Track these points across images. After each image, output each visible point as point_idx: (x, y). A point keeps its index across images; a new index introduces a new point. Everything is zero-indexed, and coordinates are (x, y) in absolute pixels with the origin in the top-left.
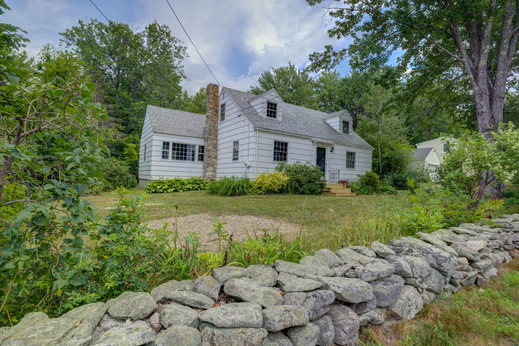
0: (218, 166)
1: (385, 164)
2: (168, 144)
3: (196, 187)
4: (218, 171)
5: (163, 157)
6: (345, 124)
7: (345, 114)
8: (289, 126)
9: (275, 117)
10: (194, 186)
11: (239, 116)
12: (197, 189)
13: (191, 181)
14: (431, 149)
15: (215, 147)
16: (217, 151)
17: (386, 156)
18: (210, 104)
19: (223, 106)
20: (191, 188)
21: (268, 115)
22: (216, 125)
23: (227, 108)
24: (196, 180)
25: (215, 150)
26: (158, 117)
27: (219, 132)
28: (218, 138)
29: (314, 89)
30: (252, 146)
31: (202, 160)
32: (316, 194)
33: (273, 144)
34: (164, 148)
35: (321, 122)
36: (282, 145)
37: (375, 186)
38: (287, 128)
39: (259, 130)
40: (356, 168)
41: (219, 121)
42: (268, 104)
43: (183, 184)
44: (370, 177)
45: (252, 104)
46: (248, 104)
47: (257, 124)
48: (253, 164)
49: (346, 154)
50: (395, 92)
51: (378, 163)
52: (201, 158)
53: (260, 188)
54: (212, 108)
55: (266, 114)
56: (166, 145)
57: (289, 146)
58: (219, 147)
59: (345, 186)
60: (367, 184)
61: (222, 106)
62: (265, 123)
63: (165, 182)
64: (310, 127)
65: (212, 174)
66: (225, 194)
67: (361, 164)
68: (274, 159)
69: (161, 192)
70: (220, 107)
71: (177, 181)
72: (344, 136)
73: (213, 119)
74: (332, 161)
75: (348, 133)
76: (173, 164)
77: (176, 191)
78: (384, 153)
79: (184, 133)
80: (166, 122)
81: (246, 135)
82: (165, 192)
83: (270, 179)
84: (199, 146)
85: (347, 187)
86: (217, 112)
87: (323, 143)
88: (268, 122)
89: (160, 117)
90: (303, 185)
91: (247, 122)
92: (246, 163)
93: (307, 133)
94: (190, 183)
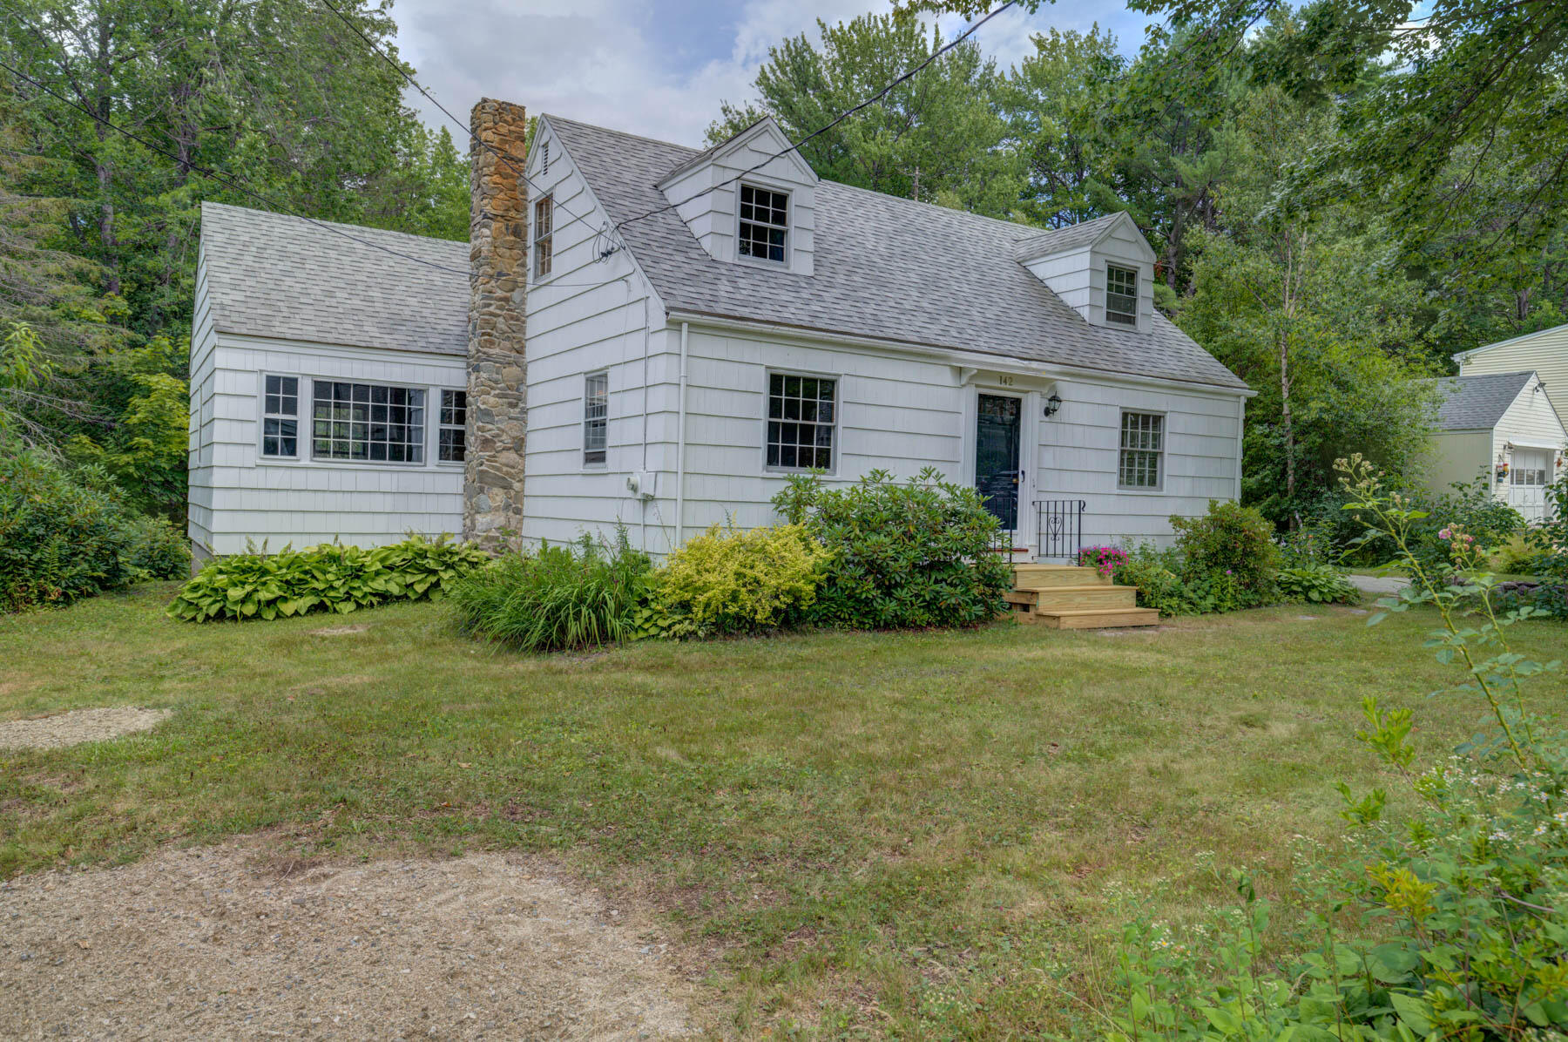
0: (531, 487)
1: (1308, 451)
2: (291, 384)
3: (420, 588)
4: (529, 507)
5: (270, 448)
6: (1120, 282)
7: (1122, 233)
8: (845, 297)
9: (778, 255)
10: (409, 579)
11: (606, 254)
12: (425, 597)
13: (395, 560)
14: (1524, 377)
15: (515, 396)
16: (522, 419)
17: (1314, 415)
18: (484, 196)
19: (545, 204)
20: (395, 589)
21: (744, 250)
22: (516, 295)
23: (559, 217)
24: (423, 554)
25: (514, 412)
26: (248, 260)
27: (533, 327)
28: (529, 356)
29: (1005, 117)
30: (658, 399)
31: (459, 454)
32: (965, 626)
33: (763, 385)
34: (272, 405)
35: (1009, 273)
36: (810, 392)
37: (1252, 571)
38: (835, 310)
39: (691, 325)
40: (1168, 485)
41: (530, 277)
42: (746, 193)
43: (357, 573)
44: (1229, 529)
45: (675, 194)
46: (654, 195)
47: (683, 293)
48: (668, 487)
49: (1118, 422)
50: (1349, 122)
51: (1280, 447)
52: (454, 447)
53: (685, 606)
54: (494, 218)
55: (733, 243)
56: (280, 391)
57: (843, 392)
58: (534, 397)
59: (1110, 578)
60: (1213, 560)
61: (540, 205)
62: (724, 287)
63: (272, 567)
64: (949, 302)
65: (500, 520)
66: (514, 642)
67: (1190, 467)
68: (772, 459)
69: (246, 618)
70: (532, 210)
71: (334, 559)
72: (1116, 336)
73: (502, 266)
74: (1049, 458)
75: (1131, 320)
76: (318, 479)
77: (321, 608)
78: (1303, 402)
79: (372, 332)
80: (288, 281)
81: (634, 345)
82: (270, 614)
83: (732, 566)
84: (446, 393)
85: (1119, 580)
86: (518, 232)
87: (1005, 378)
88: (742, 283)
89: (259, 257)
90: (897, 585)
91: (640, 285)
92: (635, 479)
93: (932, 333)
94: (391, 568)
